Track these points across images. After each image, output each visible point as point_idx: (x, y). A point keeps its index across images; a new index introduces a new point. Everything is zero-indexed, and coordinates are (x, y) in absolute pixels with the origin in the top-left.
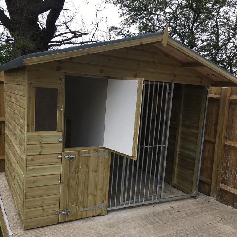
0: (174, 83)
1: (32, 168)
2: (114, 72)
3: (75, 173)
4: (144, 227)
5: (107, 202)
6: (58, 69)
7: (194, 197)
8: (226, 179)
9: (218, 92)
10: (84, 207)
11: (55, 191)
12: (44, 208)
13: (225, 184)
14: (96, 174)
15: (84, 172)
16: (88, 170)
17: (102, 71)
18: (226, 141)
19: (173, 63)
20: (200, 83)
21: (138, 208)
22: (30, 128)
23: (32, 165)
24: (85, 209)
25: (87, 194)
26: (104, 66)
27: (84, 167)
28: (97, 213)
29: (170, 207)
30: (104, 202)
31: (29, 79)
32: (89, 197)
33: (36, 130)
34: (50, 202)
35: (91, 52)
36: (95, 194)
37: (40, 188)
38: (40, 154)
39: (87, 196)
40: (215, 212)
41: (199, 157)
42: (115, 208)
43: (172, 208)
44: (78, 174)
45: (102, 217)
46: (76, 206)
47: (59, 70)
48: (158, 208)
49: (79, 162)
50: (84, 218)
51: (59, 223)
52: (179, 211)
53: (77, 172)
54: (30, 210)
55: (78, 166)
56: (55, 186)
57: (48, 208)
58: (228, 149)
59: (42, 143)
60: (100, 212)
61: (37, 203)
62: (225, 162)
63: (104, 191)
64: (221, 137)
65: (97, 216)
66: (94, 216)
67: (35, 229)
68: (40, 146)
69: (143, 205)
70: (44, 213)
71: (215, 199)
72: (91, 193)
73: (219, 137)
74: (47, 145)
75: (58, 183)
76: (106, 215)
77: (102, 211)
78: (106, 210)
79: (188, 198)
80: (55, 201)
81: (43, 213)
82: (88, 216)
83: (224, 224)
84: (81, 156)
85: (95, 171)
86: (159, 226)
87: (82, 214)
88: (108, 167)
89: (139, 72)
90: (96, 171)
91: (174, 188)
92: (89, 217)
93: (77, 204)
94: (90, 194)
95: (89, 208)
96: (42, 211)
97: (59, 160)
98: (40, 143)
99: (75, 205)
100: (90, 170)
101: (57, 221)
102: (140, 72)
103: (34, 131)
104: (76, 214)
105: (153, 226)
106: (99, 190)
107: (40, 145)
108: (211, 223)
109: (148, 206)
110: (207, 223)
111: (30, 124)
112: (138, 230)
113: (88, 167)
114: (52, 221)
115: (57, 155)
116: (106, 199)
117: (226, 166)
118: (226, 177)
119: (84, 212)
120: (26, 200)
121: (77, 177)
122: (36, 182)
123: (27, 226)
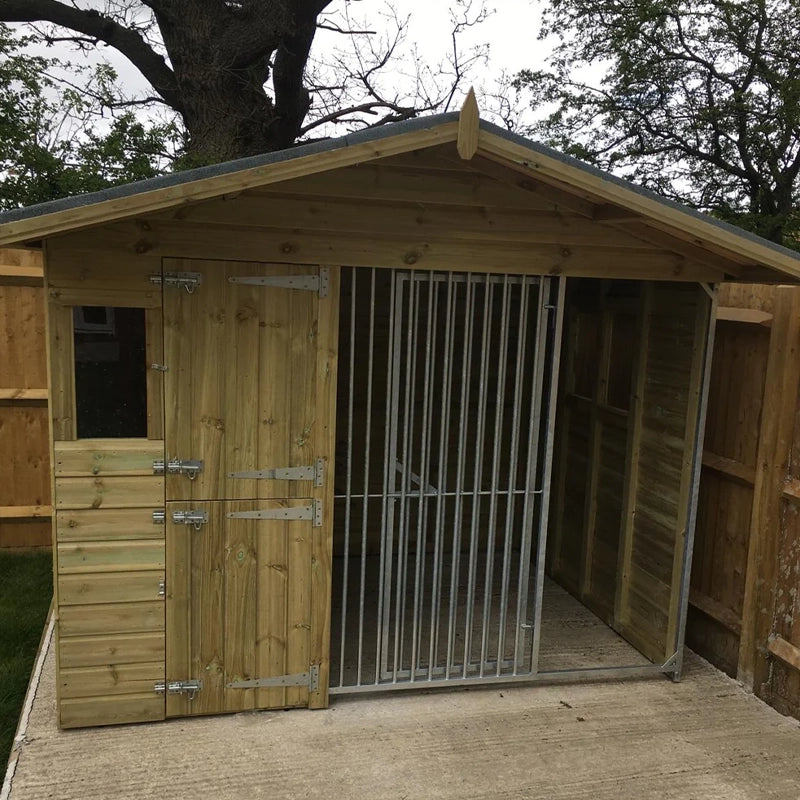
0: (568, 278)
1: (74, 546)
2: (331, 249)
3: (212, 570)
4: (425, 759)
5: (325, 666)
6: (142, 249)
7: (669, 676)
8: (788, 618)
9: (769, 302)
10: (246, 677)
11: (151, 622)
12: (119, 669)
13: (788, 638)
14: (282, 575)
15: (241, 566)
16: (254, 562)
17: (287, 250)
18: (791, 481)
19: (556, 206)
20: (676, 274)
21: (445, 695)
22: (63, 427)
23: (73, 539)
24: (251, 683)
25: (257, 635)
26: (296, 232)
27: (242, 550)
28: (293, 699)
29: (561, 702)
30: (317, 667)
31: (52, 282)
32: (264, 645)
33: (83, 434)
34: (136, 652)
35: (198, 194)
36: (282, 639)
37: (101, 608)
38: (95, 507)
39: (257, 643)
40: (720, 734)
41: (685, 534)
42: (358, 688)
43: (567, 705)
44: (220, 571)
45: (311, 712)
46: (221, 669)
47: (145, 251)
48: (513, 703)
49: (224, 534)
50: (249, 712)
51: (168, 720)
52: (582, 720)
53: (217, 566)
54: (76, 671)
55: (218, 547)
56: (149, 605)
57: (131, 672)
58: (796, 512)
59: (101, 473)
60: (304, 697)
61: (94, 655)
62: (787, 558)
63: (315, 633)
64: (769, 465)
65: (294, 708)
66: (287, 710)
67: (93, 731)
68: (96, 483)
69: (466, 689)
70: (119, 685)
71: (750, 688)
72: (269, 634)
73: (765, 465)
74: (117, 480)
75: (157, 598)
76: (324, 709)
77: (310, 694)
78: (325, 692)
79: (645, 679)
80: (149, 652)
81: (115, 684)
82: (261, 706)
83: (727, 780)
84: (229, 515)
85: (280, 566)
86: (482, 761)
87: (241, 697)
88: (325, 556)
89: (424, 243)
90: (284, 568)
91: (619, 638)
92: (266, 710)
93: (222, 665)
94: (264, 638)
95: (263, 683)
96: (112, 679)
97: (159, 528)
98: (96, 473)
99: (214, 666)
100: (261, 564)
101: (159, 711)
102: (427, 246)
103: (75, 437)
104: (223, 696)
105: (458, 758)
106: (296, 627)
107: (94, 479)
108: (677, 770)
109: (482, 694)
110: (662, 769)
111: (62, 416)
112: (401, 765)
113: (254, 553)
114: (146, 712)
115: (150, 511)
116: (323, 656)
117: (788, 573)
118: (790, 614)
119: (247, 691)
120: (61, 642)
121: (217, 582)
122: (87, 590)
123: (69, 720)
